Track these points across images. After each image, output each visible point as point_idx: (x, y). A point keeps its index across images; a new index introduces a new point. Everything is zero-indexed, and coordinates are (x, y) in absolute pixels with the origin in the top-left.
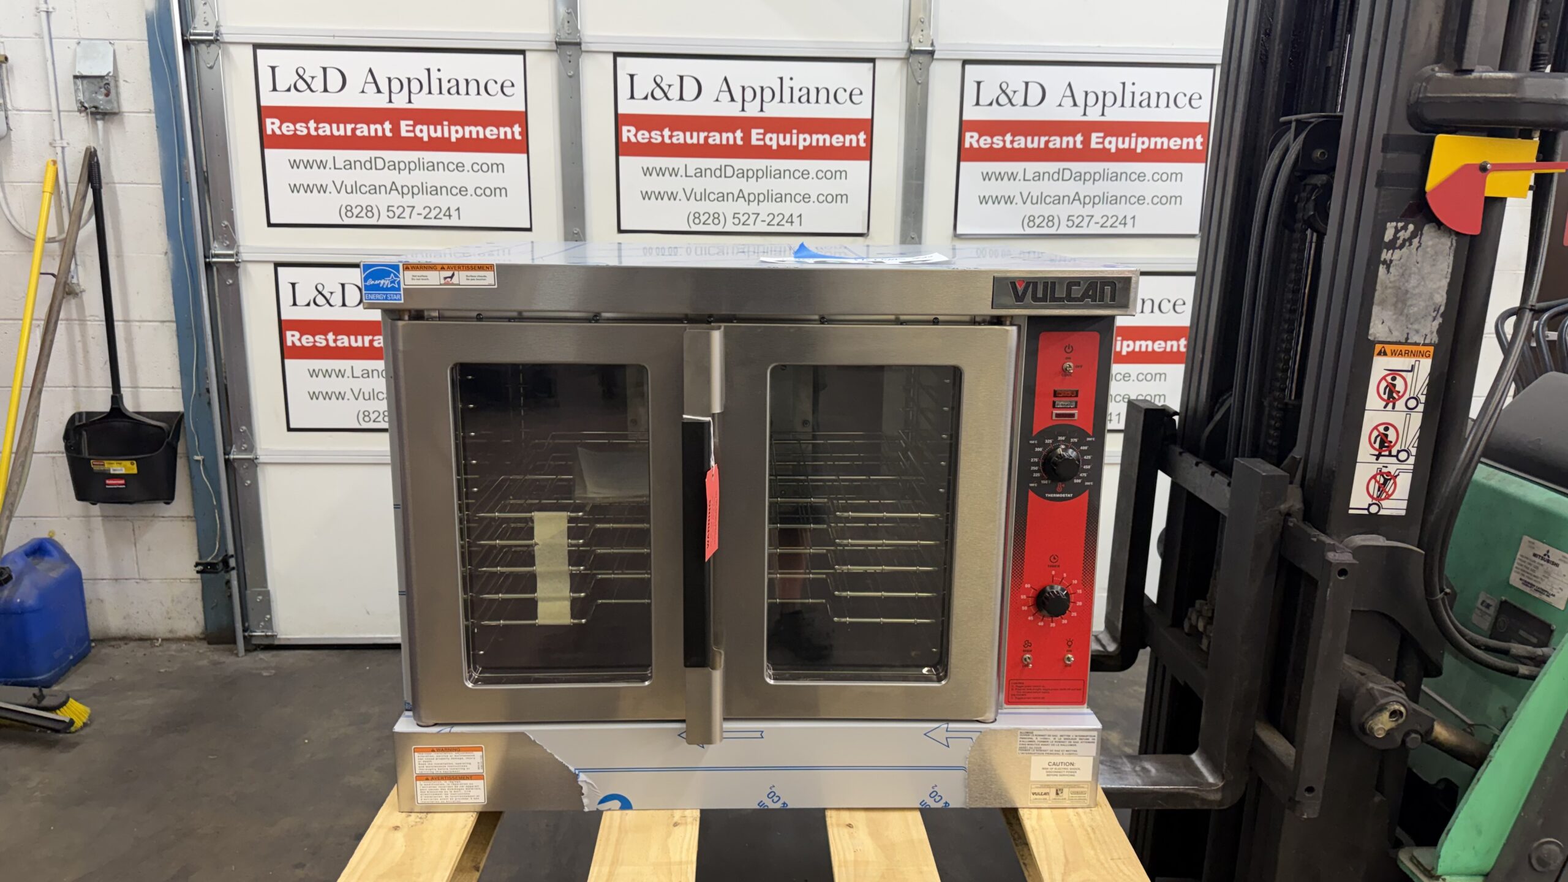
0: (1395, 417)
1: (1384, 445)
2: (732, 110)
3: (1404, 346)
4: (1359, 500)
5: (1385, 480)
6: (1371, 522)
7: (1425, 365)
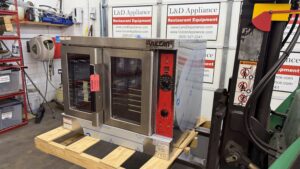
0: (246, 81)
1: (243, 88)
2: (189, 14)
3: (248, 61)
4: (236, 101)
5: (244, 97)
6: (239, 108)
7: (255, 67)
